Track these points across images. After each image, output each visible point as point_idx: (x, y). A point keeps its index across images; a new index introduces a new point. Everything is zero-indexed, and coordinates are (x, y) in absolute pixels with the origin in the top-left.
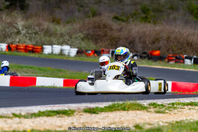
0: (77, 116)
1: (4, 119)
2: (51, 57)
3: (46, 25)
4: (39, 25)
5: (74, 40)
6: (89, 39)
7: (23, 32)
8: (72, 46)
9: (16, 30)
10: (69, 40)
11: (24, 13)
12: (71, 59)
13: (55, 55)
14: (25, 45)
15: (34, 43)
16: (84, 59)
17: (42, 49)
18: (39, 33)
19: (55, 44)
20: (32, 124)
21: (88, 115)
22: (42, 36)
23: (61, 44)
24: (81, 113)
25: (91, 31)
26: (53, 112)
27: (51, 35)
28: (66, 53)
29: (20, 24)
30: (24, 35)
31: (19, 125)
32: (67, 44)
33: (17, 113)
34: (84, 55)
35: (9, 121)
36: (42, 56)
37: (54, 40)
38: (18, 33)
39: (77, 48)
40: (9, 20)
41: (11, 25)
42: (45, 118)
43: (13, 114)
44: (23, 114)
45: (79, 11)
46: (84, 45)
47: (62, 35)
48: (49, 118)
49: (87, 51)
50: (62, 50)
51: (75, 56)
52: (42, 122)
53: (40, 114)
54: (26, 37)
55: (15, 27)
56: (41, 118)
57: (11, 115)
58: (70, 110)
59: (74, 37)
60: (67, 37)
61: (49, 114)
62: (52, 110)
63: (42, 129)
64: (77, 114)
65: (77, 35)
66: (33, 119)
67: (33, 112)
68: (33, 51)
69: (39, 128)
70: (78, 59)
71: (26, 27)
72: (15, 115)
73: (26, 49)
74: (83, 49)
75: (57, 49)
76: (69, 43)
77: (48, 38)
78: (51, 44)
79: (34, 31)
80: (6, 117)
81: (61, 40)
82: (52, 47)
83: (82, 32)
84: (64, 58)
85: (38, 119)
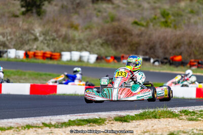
0: (108, 125)
2: (70, 64)
4: (57, 31)
5: (93, 46)
6: (108, 45)
7: (41, 39)
8: (91, 52)
9: (33, 37)
10: (87, 47)
11: (41, 19)
12: (91, 66)
13: (74, 61)
14: (43, 51)
15: (52, 49)
16: (104, 65)
17: (61, 55)
18: (57, 39)
19: (74, 51)
20: (64, 134)
21: (119, 123)
22: (60, 42)
23: (80, 50)
24: (112, 122)
25: (110, 37)
27: (68, 42)
28: (85, 59)
29: (38, 30)
30: (42, 42)
32: (86, 50)
33: (47, 122)
34: (103, 61)
36: (60, 63)
37: (72, 46)
38: (36, 39)
39: (97, 54)
40: (26, 27)
41: (28, 31)
43: (43, 124)
45: (97, 16)
46: (103, 51)
47: (80, 41)
48: (80, 127)
49: (106, 57)
50: (81, 57)
51: (95, 63)
53: (70, 123)
54: (44, 43)
55: (32, 34)
57: (41, 125)
58: (100, 119)
59: (93, 42)
60: (86, 44)
61: (79, 123)
64: (108, 123)
65: (96, 41)
68: (51, 58)
71: (44, 34)
73: (44, 56)
74: (103, 55)
75: (76, 55)
76: (88, 49)
77: (66, 45)
78: (70, 50)
79: (51, 37)
81: (80, 47)
82: (71, 54)
83: (100, 37)
84: (84, 65)
85: (69, 128)
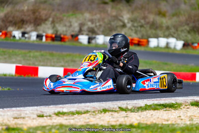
0: (184, 109)
1: (110, 113)
2: (157, 50)
3: (151, 17)
4: (145, 18)
5: (179, 33)
6: (195, 32)
7: (129, 25)
8: (178, 38)
9: (121, 24)
10: (175, 33)
11: (130, 6)
12: (177, 52)
13: (161, 48)
14: (130, 38)
15: (139, 36)
16: (190, 51)
17: (148, 42)
18: (145, 26)
19: (161, 37)
20: (139, 118)
21: (195, 108)
22: (148, 29)
23: (167, 37)
24: (188, 107)
25: (197, 24)
26: (160, 105)
27: (156, 28)
28: (172, 46)
29: (126, 17)
30: (130, 28)
31: (126, 118)
32: (173, 37)
33: (124, 106)
34: (190, 47)
35: (116, 114)
36: (147, 49)
37: (160, 33)
38: (124, 26)
39: (183, 40)
40: (114, 14)
41: (116, 18)
42: (152, 112)
43: (119, 108)
44: (130, 107)
46: (190, 37)
47: (168, 28)
48: (156, 111)
49: (193, 43)
50: (168, 44)
51: (181, 49)
52: (149, 115)
53: (147, 108)
54: (132, 30)
55: (120, 20)
56: (147, 111)
57: (118, 109)
58: (177, 104)
59: (180, 29)
60: (173, 30)
61: (155, 107)
62: (159, 103)
63: (149, 123)
64: (184, 108)
65: (183, 28)
66: (140, 113)
67: (139, 106)
68: (139, 44)
69: (145, 122)
70: (184, 52)
71: (133, 20)
72: (121, 109)
73: (132, 42)
74: (190, 42)
75: (163, 42)
76: (175, 35)
77: (154, 31)
78: (157, 37)
79: (140, 24)
80: (112, 111)
81: (167, 33)
82: (158, 40)
83: (188, 24)
84: (170, 51)
85: (145, 113)
